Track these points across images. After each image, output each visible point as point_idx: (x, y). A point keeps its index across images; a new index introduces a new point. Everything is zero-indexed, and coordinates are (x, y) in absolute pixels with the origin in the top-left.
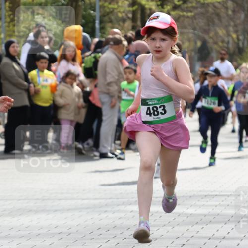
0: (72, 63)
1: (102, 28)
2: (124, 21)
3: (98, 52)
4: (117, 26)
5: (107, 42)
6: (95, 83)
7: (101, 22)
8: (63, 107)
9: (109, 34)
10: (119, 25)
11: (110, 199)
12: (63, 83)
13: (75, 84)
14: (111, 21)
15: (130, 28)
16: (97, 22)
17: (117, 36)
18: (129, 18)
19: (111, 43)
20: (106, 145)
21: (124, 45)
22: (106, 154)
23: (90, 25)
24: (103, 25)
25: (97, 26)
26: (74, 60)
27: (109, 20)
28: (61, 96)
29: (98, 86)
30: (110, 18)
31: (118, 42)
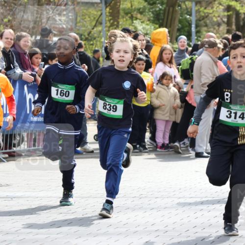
0: (169, 65)
1: (198, 32)
2: (219, 25)
3: (195, 55)
4: (212, 29)
5: (203, 45)
6: (192, 84)
7: (197, 26)
8: (158, 108)
9: (204, 38)
10: (214, 29)
11: (205, 197)
12: (159, 85)
13: (171, 85)
14: (206, 26)
15: (225, 31)
16: (193, 26)
17: (212, 39)
18: (224, 22)
19: (207, 46)
20: (201, 145)
21: (219, 48)
22: (203, 153)
23: (186, 29)
24: (198, 29)
25: (193, 29)
26: (170, 62)
27: (204, 25)
28: (157, 97)
29: (194, 87)
30: (205, 22)
31: (213, 45)
